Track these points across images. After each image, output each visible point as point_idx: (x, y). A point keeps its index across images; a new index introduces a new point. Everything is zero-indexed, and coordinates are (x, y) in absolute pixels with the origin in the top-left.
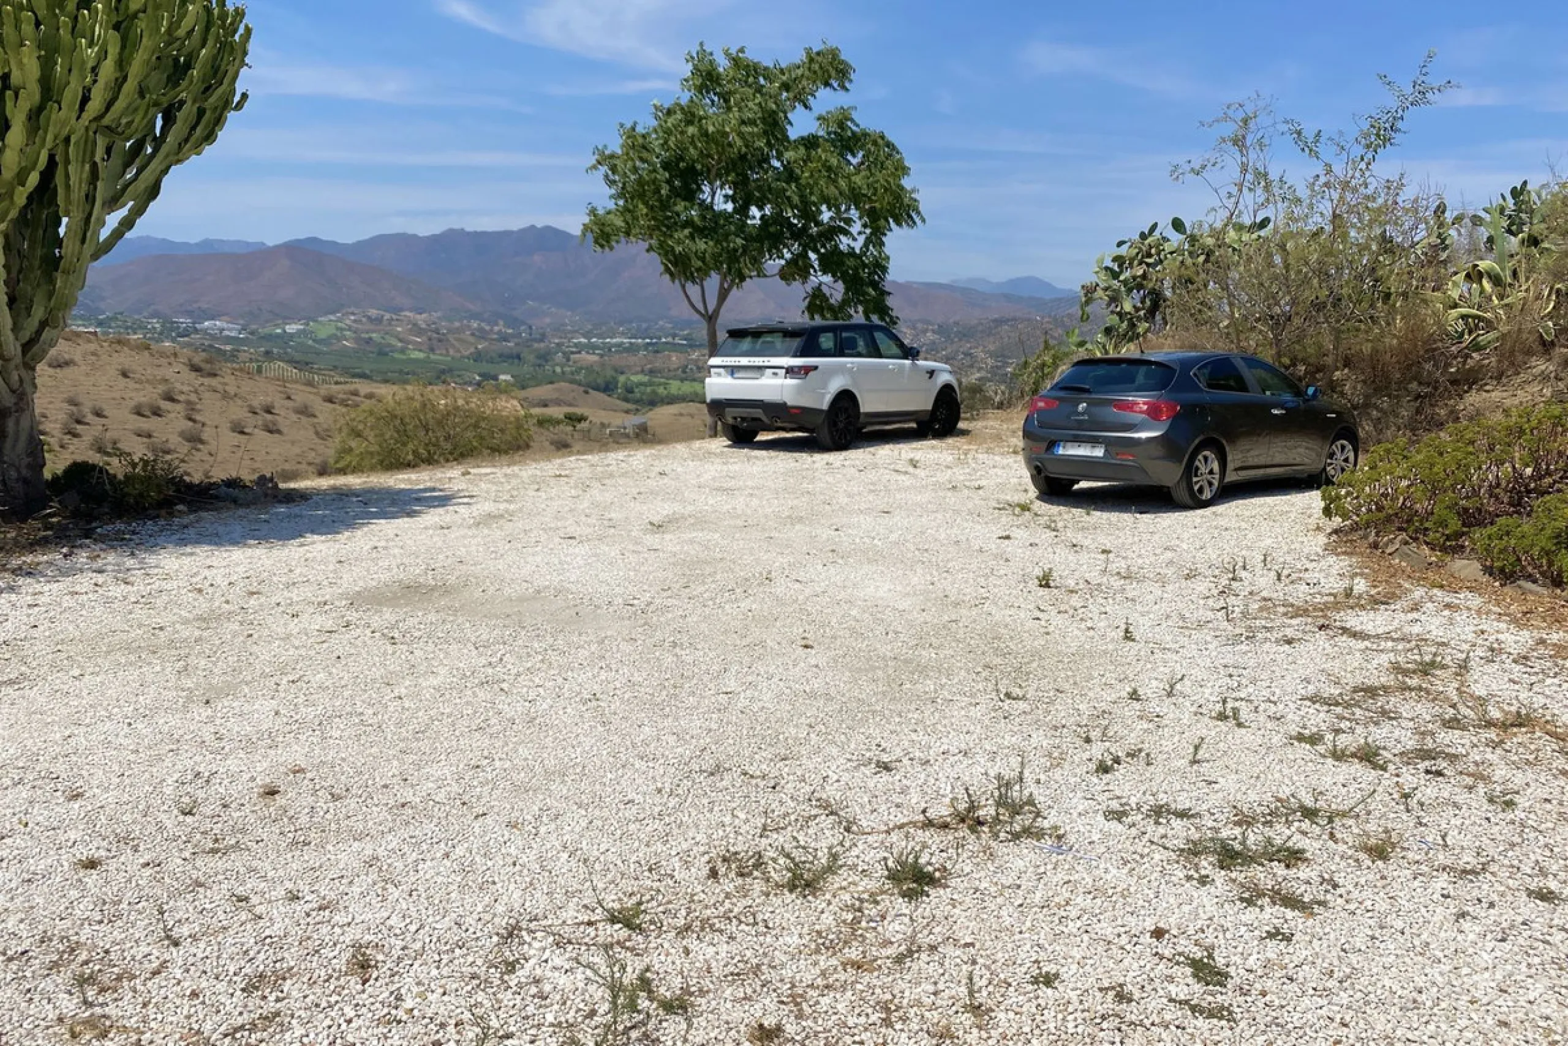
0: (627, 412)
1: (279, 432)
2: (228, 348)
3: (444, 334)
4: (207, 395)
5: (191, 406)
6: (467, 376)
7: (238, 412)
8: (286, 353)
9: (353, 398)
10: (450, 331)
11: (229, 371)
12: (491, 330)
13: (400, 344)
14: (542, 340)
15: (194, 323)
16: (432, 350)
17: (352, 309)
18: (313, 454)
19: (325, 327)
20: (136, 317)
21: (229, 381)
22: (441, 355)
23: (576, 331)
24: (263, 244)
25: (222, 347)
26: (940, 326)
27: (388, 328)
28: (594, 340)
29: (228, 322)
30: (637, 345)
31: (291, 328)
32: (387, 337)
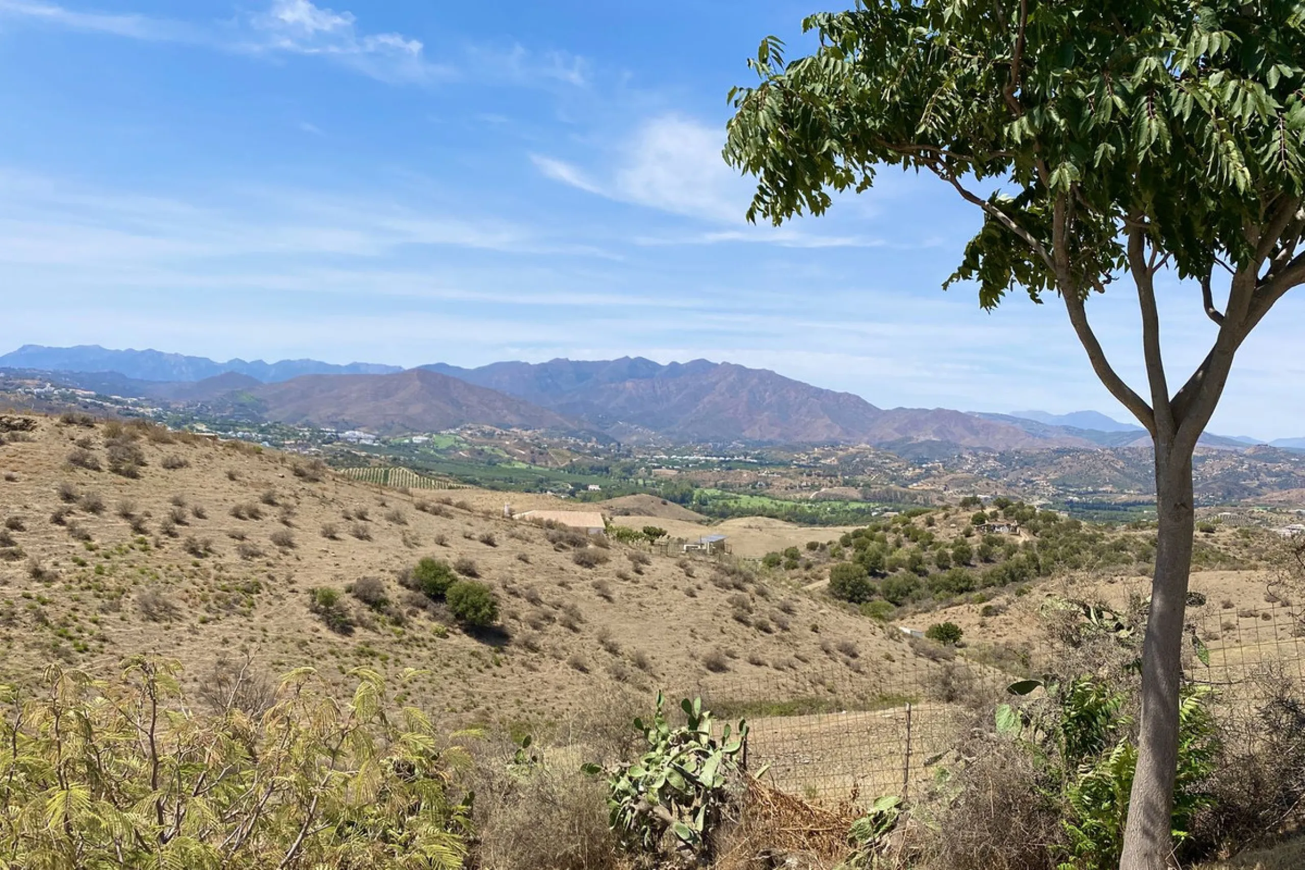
0: (700, 522)
1: (368, 538)
2: (363, 454)
3: (545, 448)
4: (306, 499)
5: (288, 510)
6: (561, 485)
7: (332, 517)
8: (410, 460)
9: (446, 506)
10: (550, 445)
11: (331, 477)
12: (586, 446)
13: (507, 456)
14: (628, 456)
15: (337, 432)
16: (534, 462)
17: (470, 425)
18: (397, 561)
19: (445, 440)
20: (291, 426)
21: (328, 488)
22: (541, 466)
23: (659, 449)
24: (400, 368)
25: (358, 453)
26: (1001, 454)
27: (497, 442)
28: (674, 456)
29: (365, 432)
30: (713, 462)
31: (418, 439)
32: (496, 449)
